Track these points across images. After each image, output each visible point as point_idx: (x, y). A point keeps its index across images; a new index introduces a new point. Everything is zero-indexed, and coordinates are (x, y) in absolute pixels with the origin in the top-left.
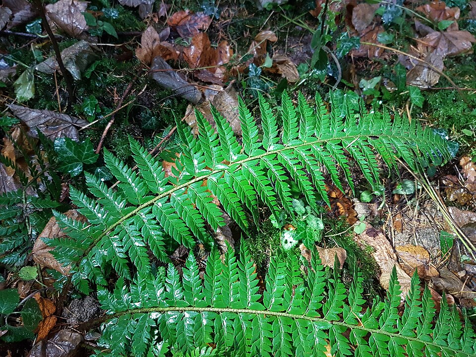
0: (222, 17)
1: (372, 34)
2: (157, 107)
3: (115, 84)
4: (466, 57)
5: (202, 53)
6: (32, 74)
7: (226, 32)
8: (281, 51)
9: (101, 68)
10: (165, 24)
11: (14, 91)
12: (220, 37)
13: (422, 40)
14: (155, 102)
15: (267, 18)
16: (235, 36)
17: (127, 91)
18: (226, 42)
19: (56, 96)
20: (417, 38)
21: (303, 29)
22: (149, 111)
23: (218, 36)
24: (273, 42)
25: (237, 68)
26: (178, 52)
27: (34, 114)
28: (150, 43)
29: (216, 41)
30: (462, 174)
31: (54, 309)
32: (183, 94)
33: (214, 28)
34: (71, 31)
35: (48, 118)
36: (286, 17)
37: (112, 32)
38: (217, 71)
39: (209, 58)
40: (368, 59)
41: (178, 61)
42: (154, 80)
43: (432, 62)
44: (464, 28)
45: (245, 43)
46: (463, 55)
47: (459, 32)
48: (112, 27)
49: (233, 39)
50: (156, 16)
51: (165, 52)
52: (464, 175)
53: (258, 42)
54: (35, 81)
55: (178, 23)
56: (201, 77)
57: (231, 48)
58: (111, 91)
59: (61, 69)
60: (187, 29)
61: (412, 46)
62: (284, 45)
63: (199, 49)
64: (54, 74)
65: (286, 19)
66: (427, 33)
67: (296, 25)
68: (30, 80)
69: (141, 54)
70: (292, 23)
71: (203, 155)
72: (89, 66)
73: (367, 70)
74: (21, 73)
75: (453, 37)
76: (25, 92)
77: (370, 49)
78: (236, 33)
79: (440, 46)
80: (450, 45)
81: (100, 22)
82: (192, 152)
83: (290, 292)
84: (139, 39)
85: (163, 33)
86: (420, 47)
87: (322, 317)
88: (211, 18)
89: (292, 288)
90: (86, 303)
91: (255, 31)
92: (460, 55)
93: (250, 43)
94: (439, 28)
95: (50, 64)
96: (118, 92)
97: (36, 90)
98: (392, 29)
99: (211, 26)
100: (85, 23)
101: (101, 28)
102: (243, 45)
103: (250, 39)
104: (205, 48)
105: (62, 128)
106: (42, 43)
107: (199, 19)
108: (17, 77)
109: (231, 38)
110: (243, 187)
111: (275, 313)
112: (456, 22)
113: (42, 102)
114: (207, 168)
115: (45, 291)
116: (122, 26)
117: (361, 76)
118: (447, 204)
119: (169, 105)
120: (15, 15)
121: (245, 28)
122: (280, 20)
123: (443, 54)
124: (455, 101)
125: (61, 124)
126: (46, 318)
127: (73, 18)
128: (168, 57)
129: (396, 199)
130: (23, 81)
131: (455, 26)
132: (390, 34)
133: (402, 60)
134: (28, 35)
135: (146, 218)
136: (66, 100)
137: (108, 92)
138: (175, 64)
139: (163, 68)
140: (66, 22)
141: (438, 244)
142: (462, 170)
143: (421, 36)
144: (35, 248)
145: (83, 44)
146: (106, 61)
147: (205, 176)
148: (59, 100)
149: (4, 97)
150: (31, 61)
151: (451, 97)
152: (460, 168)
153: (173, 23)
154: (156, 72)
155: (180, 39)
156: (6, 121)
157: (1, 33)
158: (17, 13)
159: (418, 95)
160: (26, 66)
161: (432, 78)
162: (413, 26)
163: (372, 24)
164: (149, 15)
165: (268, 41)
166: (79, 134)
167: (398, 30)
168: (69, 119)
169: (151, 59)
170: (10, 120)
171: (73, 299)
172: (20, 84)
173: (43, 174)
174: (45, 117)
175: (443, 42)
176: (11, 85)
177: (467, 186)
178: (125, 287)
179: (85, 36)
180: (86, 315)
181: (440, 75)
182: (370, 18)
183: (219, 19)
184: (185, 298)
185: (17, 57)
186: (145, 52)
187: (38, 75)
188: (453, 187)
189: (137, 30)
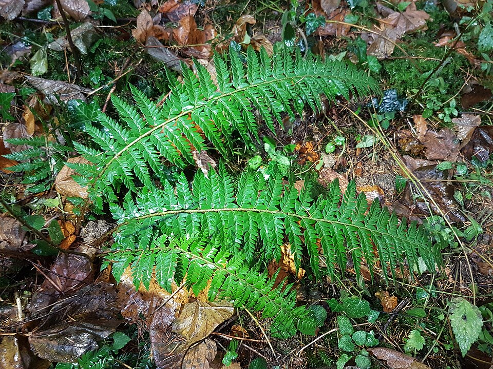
0: (207, 5)
1: (340, 16)
2: (152, 77)
3: (115, 59)
4: (421, 33)
5: (190, 33)
6: (45, 52)
7: (211, 17)
8: (259, 33)
9: (104, 46)
10: (157, 12)
11: (29, 68)
12: (206, 22)
13: (385, 20)
14: (149, 73)
15: (245, 4)
16: (219, 21)
17: (126, 64)
18: (211, 26)
19: (66, 71)
20: (380, 19)
21: (279, 13)
22: (145, 81)
23: (204, 21)
24: (252, 24)
25: (220, 45)
26: (169, 34)
27: (47, 83)
28: (145, 25)
29: (203, 26)
30: (415, 129)
31: (74, 229)
32: (173, 66)
33: (200, 14)
34: (77, 16)
35: (61, 86)
36: (263, 3)
37: (111, 17)
38: (203, 50)
39: (196, 38)
40: (336, 37)
41: (168, 40)
42: (149, 54)
43: (387, 35)
44: (422, 9)
45: (228, 26)
46: (419, 31)
47: (417, 12)
48: (111, 13)
49: (217, 23)
50: (149, 5)
51: (159, 35)
52: (417, 130)
53: (239, 25)
54: (47, 58)
55: (169, 10)
56: (189, 53)
57: (216, 31)
58: (112, 65)
59: (70, 46)
60: (176, 15)
61: (375, 26)
62: (262, 28)
63: (187, 29)
64: (64, 51)
65: (262, 5)
66: (388, 14)
67: (272, 10)
68: (44, 57)
69: (136, 34)
70: (269, 8)
71: (188, 94)
72: (93, 44)
73: (335, 47)
74: (36, 51)
75: (410, 16)
76: (39, 67)
77: (338, 29)
78: (220, 18)
79: (400, 25)
80: (408, 23)
81: (101, 9)
82: (179, 93)
83: (257, 194)
84: (135, 23)
85: (156, 18)
86: (382, 26)
87: (280, 210)
88: (197, 5)
89: (257, 192)
90: (99, 225)
91: (236, 16)
92: (416, 31)
93: (232, 27)
94: (398, 9)
95: (60, 43)
96: (118, 65)
97: (49, 65)
98: (358, 11)
99: (197, 13)
100: (88, 8)
101: (103, 14)
102: (226, 27)
103: (232, 23)
104: (192, 29)
105: (73, 95)
106: (51, 28)
107: (187, 7)
108: (32, 56)
109: (215, 23)
110: (219, 118)
111: (245, 209)
112: (413, 3)
113: (55, 74)
114: (191, 104)
115: (65, 216)
116: (119, 12)
117: (329, 53)
118: (401, 153)
119: (161, 76)
120: (28, 4)
121: (228, 14)
122: (258, 6)
123: (402, 31)
124: (409, 68)
125: (71, 92)
126: (67, 237)
127: (79, 4)
128: (160, 38)
129: (358, 152)
130: (37, 58)
131: (413, 7)
132: (356, 16)
133: (365, 36)
134: (40, 21)
135: (146, 145)
136: (74, 74)
137: (110, 66)
138: (166, 42)
139: (156, 45)
140: (73, 8)
141: (394, 186)
142: (415, 126)
143: (383, 17)
144: (57, 180)
145: (88, 25)
146: (108, 39)
147: (190, 111)
148: (68, 74)
149: (20, 73)
150: (44, 42)
151: (405, 65)
152: (413, 124)
153: (164, 10)
154: (150, 48)
155: (170, 23)
156: (24, 91)
157: (16, 20)
158: (30, 2)
159: (375, 63)
160: (40, 46)
161: (388, 49)
162: (376, 8)
163: (339, 8)
164: (142, 5)
165: (248, 24)
166: (87, 100)
167: (362, 12)
168: (78, 87)
169: (146, 38)
170: (28, 90)
171: (89, 221)
172: (35, 61)
173: (59, 127)
174: (58, 86)
175: (402, 21)
176: (27, 62)
177: (419, 138)
178: (132, 201)
179: (89, 19)
180: (100, 233)
181: (394, 46)
182: (337, 2)
183: (204, 7)
184: (179, 203)
185: (32, 39)
186: (140, 32)
187: (50, 53)
188: (407, 140)
189: (132, 16)
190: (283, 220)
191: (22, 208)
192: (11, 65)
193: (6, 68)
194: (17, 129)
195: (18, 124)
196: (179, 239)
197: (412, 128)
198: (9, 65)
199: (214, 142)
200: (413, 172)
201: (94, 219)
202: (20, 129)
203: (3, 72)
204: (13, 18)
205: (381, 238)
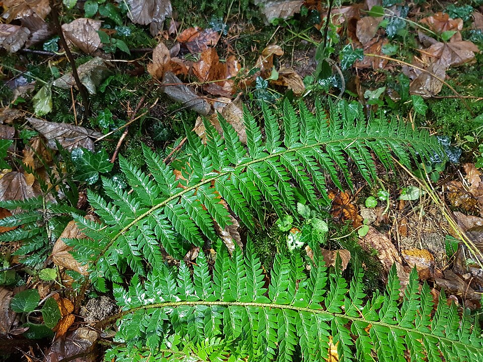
0: (230, 33)
1: (377, 46)
2: (169, 119)
3: (128, 98)
4: (469, 67)
5: (211, 67)
6: (50, 89)
7: (234, 47)
8: (287, 65)
9: (114, 83)
10: (175, 40)
11: (32, 106)
12: (228, 53)
13: (426, 51)
14: (166, 114)
15: (273, 33)
16: (242, 51)
17: (140, 104)
18: (234, 57)
19: (72, 110)
20: (421, 49)
21: (309, 42)
22: (161, 123)
23: (226, 52)
24: (279, 56)
25: (245, 81)
26: (188, 68)
27: (51, 127)
28: (161, 59)
29: (225, 56)
30: (466, 180)
31: (72, 308)
32: (193, 106)
33: (222, 44)
34: (86, 48)
35: (65, 130)
36: (292, 32)
37: (125, 48)
38: (225, 85)
39: (217, 73)
40: (373, 70)
41: (187, 75)
42: (165, 93)
43: (434, 71)
44: (468, 39)
45: (253, 57)
46: (467, 64)
47: (463, 43)
48: (125, 44)
49: (241, 54)
50: (167, 33)
51: (176, 68)
52: (468, 181)
53: (265, 56)
54: (52, 96)
55: (188, 39)
56: (211, 90)
57: (239, 63)
58: (125, 105)
59: (77, 84)
60: (196, 45)
61: (416, 57)
62: (290, 59)
63: (208, 63)
64: (70, 89)
65: (291, 33)
66: (430, 44)
67: (302, 39)
68: (48, 95)
69: (152, 69)
70: (297, 37)
71: (211, 159)
72: (103, 81)
73: (371, 81)
74: (40, 89)
75: (457, 48)
76: (43, 106)
77: (374, 61)
78: (244, 48)
79: (444, 57)
80: (454, 55)
81: (114, 40)
82: (200, 156)
83: (294, 286)
84: (151, 55)
85: (174, 49)
86: (424, 58)
87: (325, 309)
88: (219, 34)
89: (296, 282)
90: (102, 303)
91: (262, 45)
92: (463, 64)
93: (257, 58)
94: (442, 38)
95: (66, 80)
96: (131, 105)
97: (54, 104)
98: (396, 41)
99: (219, 42)
100: (99, 40)
101: (115, 45)
102: (250, 59)
103: (257, 54)
104: (214, 63)
105: (79, 140)
106: (58, 60)
107: (208, 36)
108: (35, 93)
109: (238, 53)
110: (249, 188)
111: (280, 306)
112: (459, 32)
113: (59, 115)
114: (215, 171)
115: (64, 292)
116: (134, 42)
117: (366, 87)
118: (452, 208)
119: (179, 117)
120: (33, 34)
121: (252, 43)
122: (286, 34)
123: (446, 64)
124: (458, 108)
125: (77, 136)
126: (65, 316)
127: (88, 36)
128: (178, 72)
129: (402, 206)
130: (41, 96)
131: (458, 37)
132: (394, 45)
133: (406, 70)
134: (46, 53)
135: (159, 218)
136: (81, 114)
137: (122, 105)
138: (185, 78)
139: (173, 83)
140: (81, 40)
141: (443, 248)
142: (467, 176)
143: (424, 47)
144: (55, 250)
145: (97, 61)
146: (120, 76)
147: (213, 179)
148: (75, 114)
149: (23, 112)
150: (49, 77)
151: (454, 105)
152: (465, 174)
153: (183, 39)
154: (167, 86)
155: (189, 54)
156: (25, 134)
157: (20, 52)
158: (35, 33)
159: (421, 103)
160: (44, 82)
161: (435, 87)
162: (417, 37)
163: (376, 36)
164: (159, 33)
165: (274, 55)
166: (95, 146)
167: (402, 42)
168: (84, 131)
169: (163, 73)
170: (29, 133)
171: (90, 298)
172: (38, 99)
173: (61, 182)
174: (62, 130)
175: (446, 52)
176: (29, 100)
177: (471, 191)
178: (139, 284)
179: (99, 53)
180: (103, 313)
181: (442, 84)
182: (374, 31)
183: (227, 35)
184: (195, 292)
185: (35, 74)
186: (156, 67)
187: (56, 90)
188: (458, 193)
189: (148, 47)
190: (329, 323)
191: (17, 272)
192: (12, 102)
193: (7, 105)
194: (15, 178)
195: (16, 172)
196: (195, 344)
197: (464, 180)
198: (11, 102)
199: (241, 216)
200: (466, 232)
201: (96, 296)
202: (18, 179)
203: (3, 110)
204: (16, 50)
205: (451, 348)
